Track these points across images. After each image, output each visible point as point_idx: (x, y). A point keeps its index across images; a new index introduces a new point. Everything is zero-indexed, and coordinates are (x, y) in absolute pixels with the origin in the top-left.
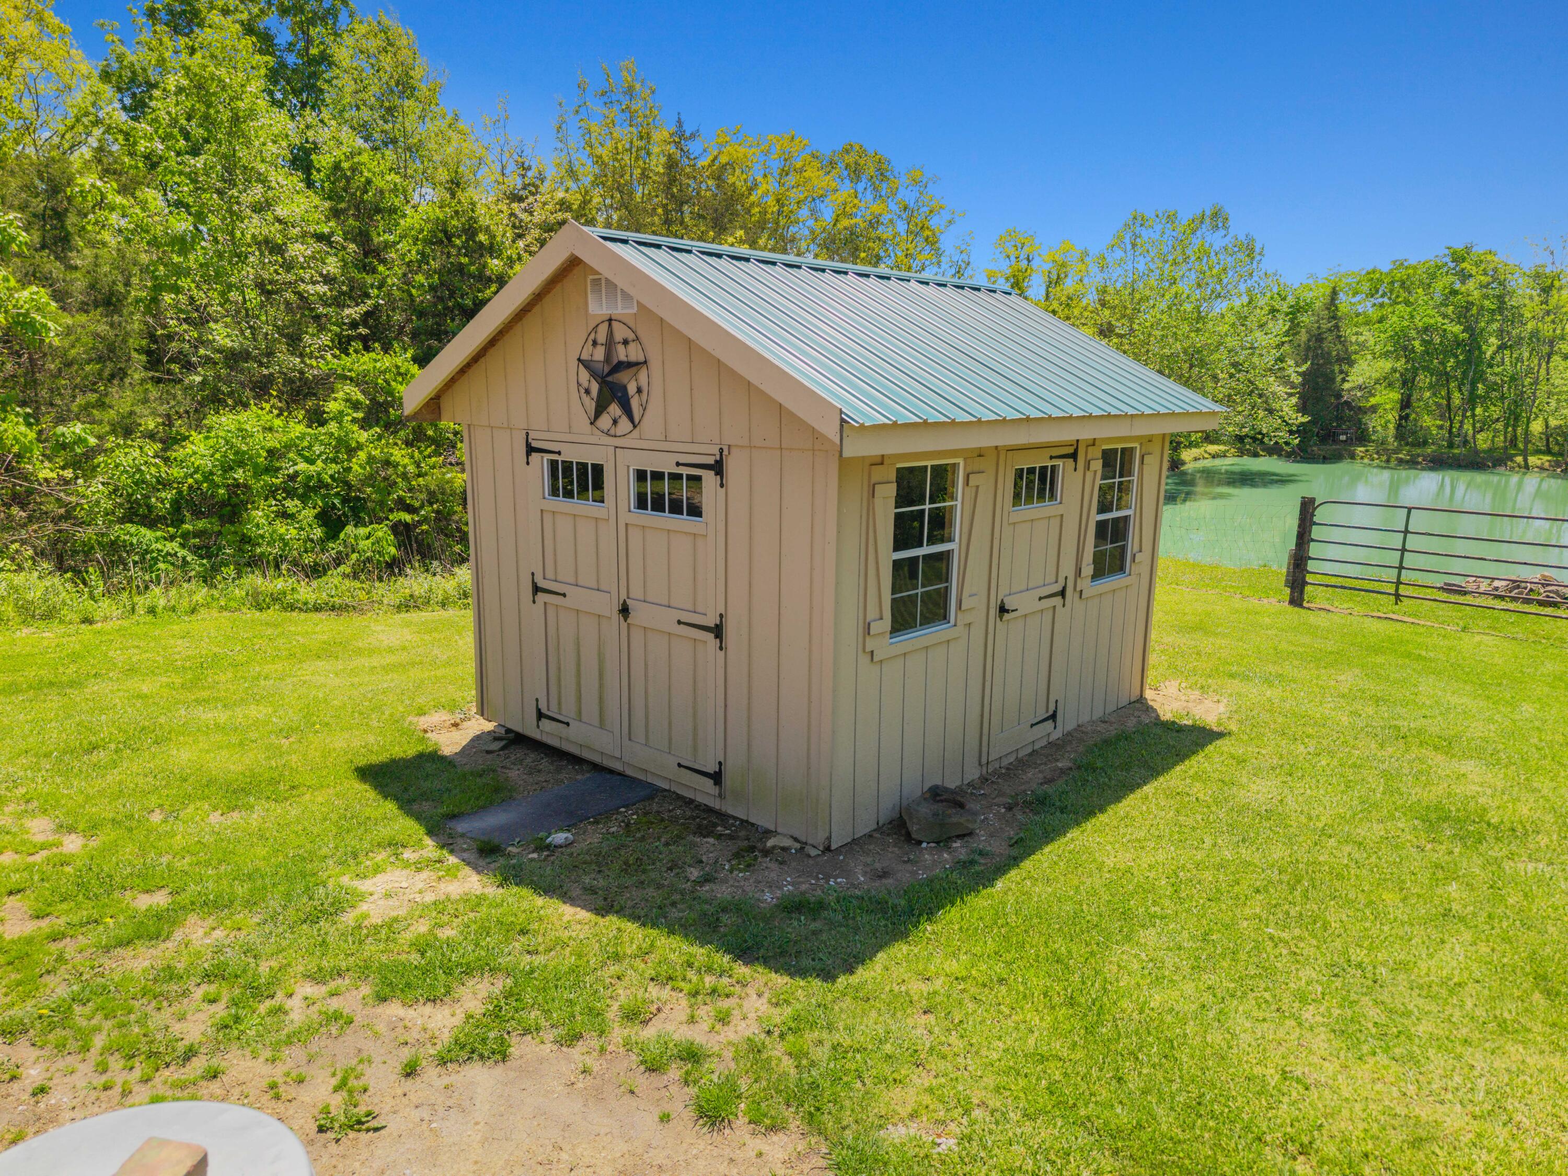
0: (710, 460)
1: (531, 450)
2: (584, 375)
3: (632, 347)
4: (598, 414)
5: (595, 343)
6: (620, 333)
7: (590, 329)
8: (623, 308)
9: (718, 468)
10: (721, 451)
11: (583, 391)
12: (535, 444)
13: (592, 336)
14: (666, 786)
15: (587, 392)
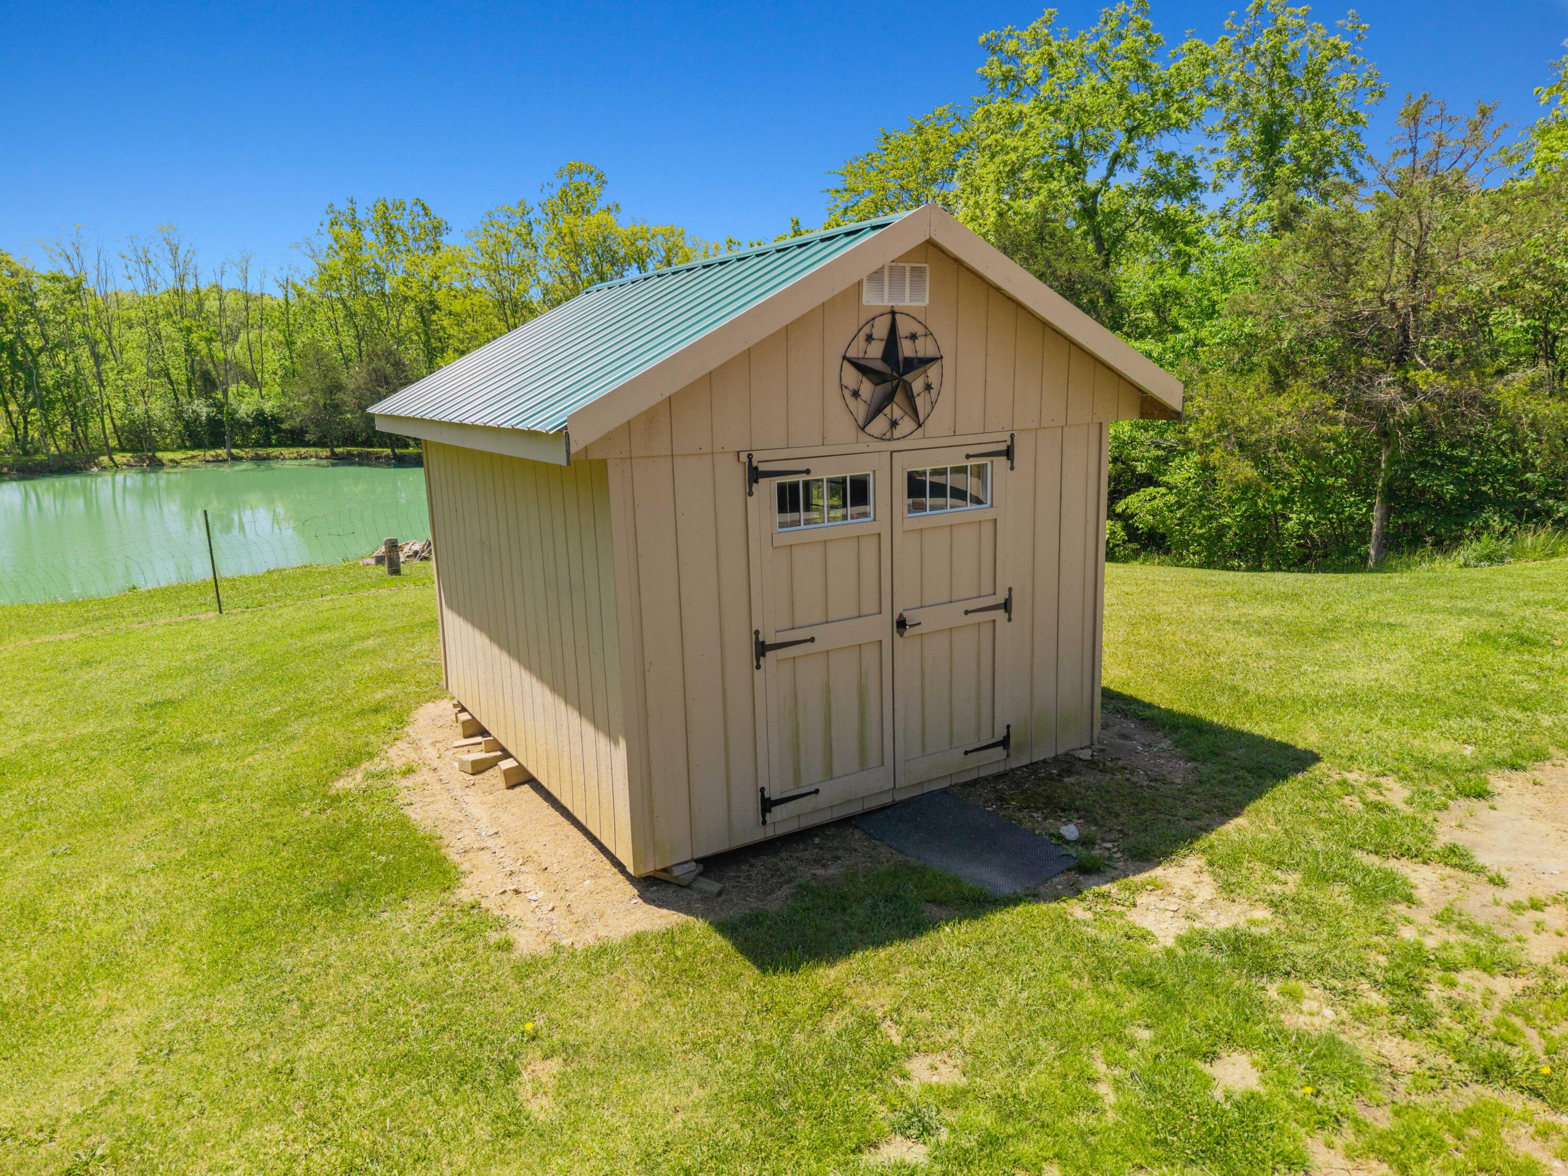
0: (1003, 447)
1: (754, 475)
2: (851, 376)
3: (920, 342)
4: (870, 418)
5: (869, 338)
6: (905, 327)
7: (862, 322)
8: (911, 300)
9: (1008, 453)
10: (1012, 436)
11: (847, 394)
12: (762, 467)
13: (866, 330)
14: (945, 784)
15: (856, 394)
